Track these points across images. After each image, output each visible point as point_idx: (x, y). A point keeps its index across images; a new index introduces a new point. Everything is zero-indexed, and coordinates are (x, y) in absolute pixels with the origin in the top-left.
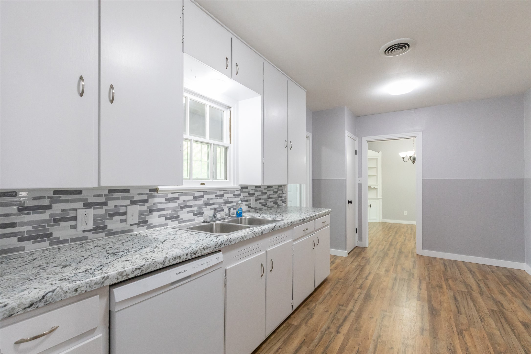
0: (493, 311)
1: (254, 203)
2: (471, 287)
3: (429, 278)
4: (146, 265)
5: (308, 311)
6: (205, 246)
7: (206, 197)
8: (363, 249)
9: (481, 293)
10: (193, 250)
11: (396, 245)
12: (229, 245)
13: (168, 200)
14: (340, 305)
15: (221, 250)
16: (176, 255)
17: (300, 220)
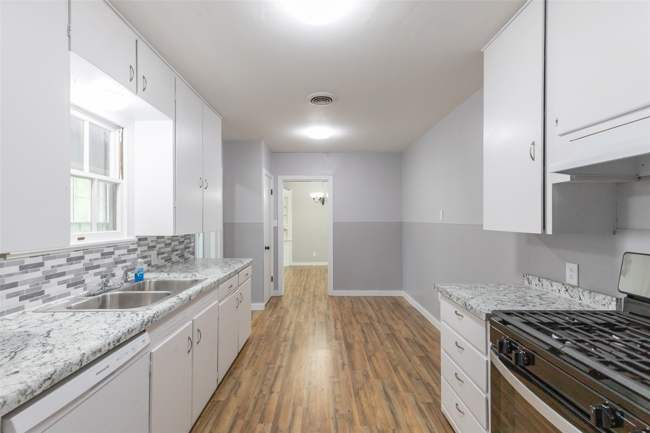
0: (388, 334)
1: (155, 260)
2: (372, 319)
3: (342, 316)
4: (58, 371)
5: (234, 381)
6: (130, 329)
7: (88, 257)
8: (279, 298)
9: (379, 322)
10: (115, 336)
11: (310, 288)
12: (156, 321)
13: (24, 268)
14: (268, 364)
15: (146, 330)
16: (96, 348)
17: (226, 276)
